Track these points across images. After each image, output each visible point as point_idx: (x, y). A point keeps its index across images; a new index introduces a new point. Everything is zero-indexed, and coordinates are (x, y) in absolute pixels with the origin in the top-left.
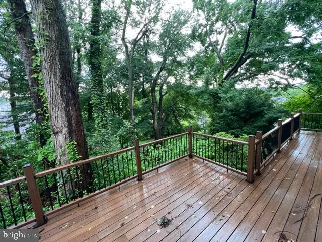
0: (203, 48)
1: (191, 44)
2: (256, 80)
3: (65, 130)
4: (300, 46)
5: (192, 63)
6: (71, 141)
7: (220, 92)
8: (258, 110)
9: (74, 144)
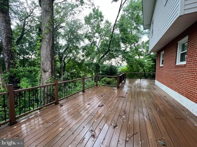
0: (90, 43)
1: (84, 40)
2: (111, 61)
3: (50, 71)
4: (124, 51)
5: (84, 49)
6: (52, 76)
7: (99, 64)
8: (114, 72)
9: (53, 78)
